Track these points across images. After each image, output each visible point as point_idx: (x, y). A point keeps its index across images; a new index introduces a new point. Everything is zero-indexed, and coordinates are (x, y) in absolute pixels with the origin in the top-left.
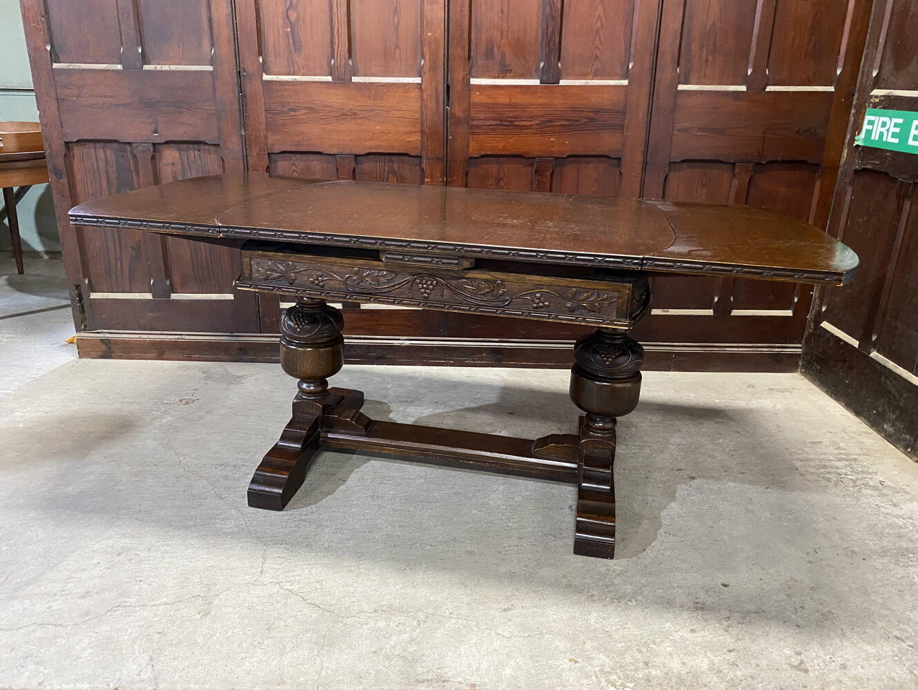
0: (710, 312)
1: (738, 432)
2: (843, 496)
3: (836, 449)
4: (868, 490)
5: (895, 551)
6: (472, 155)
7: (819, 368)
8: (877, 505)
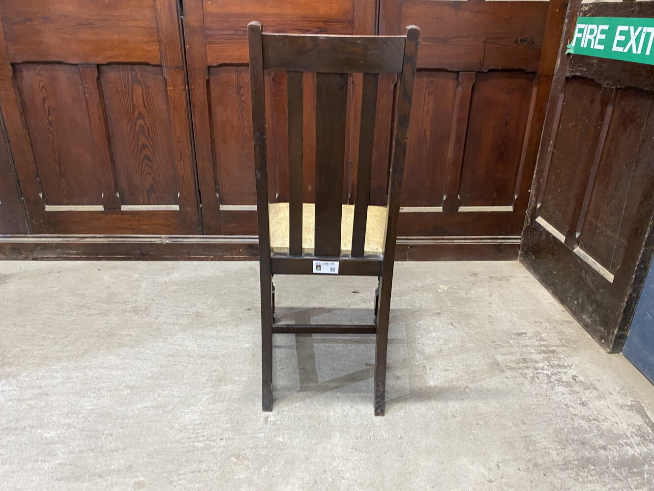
0: (440, 209)
1: (452, 324)
2: (536, 394)
3: (537, 340)
4: (560, 387)
5: (576, 463)
6: (210, 65)
7: (533, 257)
8: (566, 405)
